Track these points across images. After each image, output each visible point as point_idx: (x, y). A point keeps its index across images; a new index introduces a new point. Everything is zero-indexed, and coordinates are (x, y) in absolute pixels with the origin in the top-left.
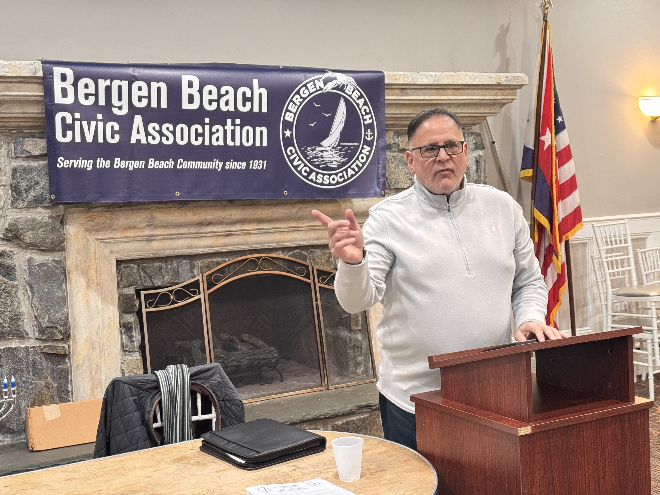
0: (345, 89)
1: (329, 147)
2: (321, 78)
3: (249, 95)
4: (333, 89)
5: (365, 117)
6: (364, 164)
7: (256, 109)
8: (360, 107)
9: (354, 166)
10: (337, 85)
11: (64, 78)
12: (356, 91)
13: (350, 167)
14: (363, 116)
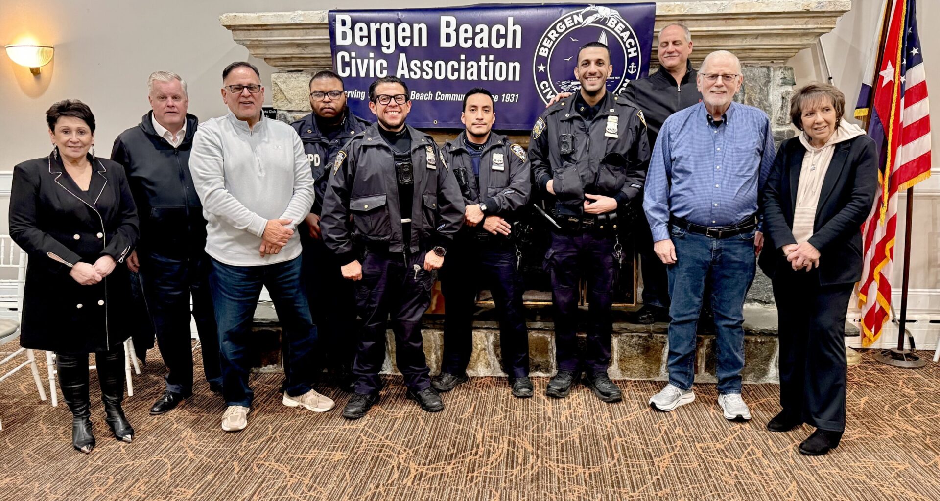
0: (607, 22)
2: (580, 12)
3: (503, 32)
4: (592, 23)
5: (629, 51)
7: (510, 46)
8: (625, 40)
10: (598, 18)
11: (344, 23)
12: (620, 24)
14: (627, 49)
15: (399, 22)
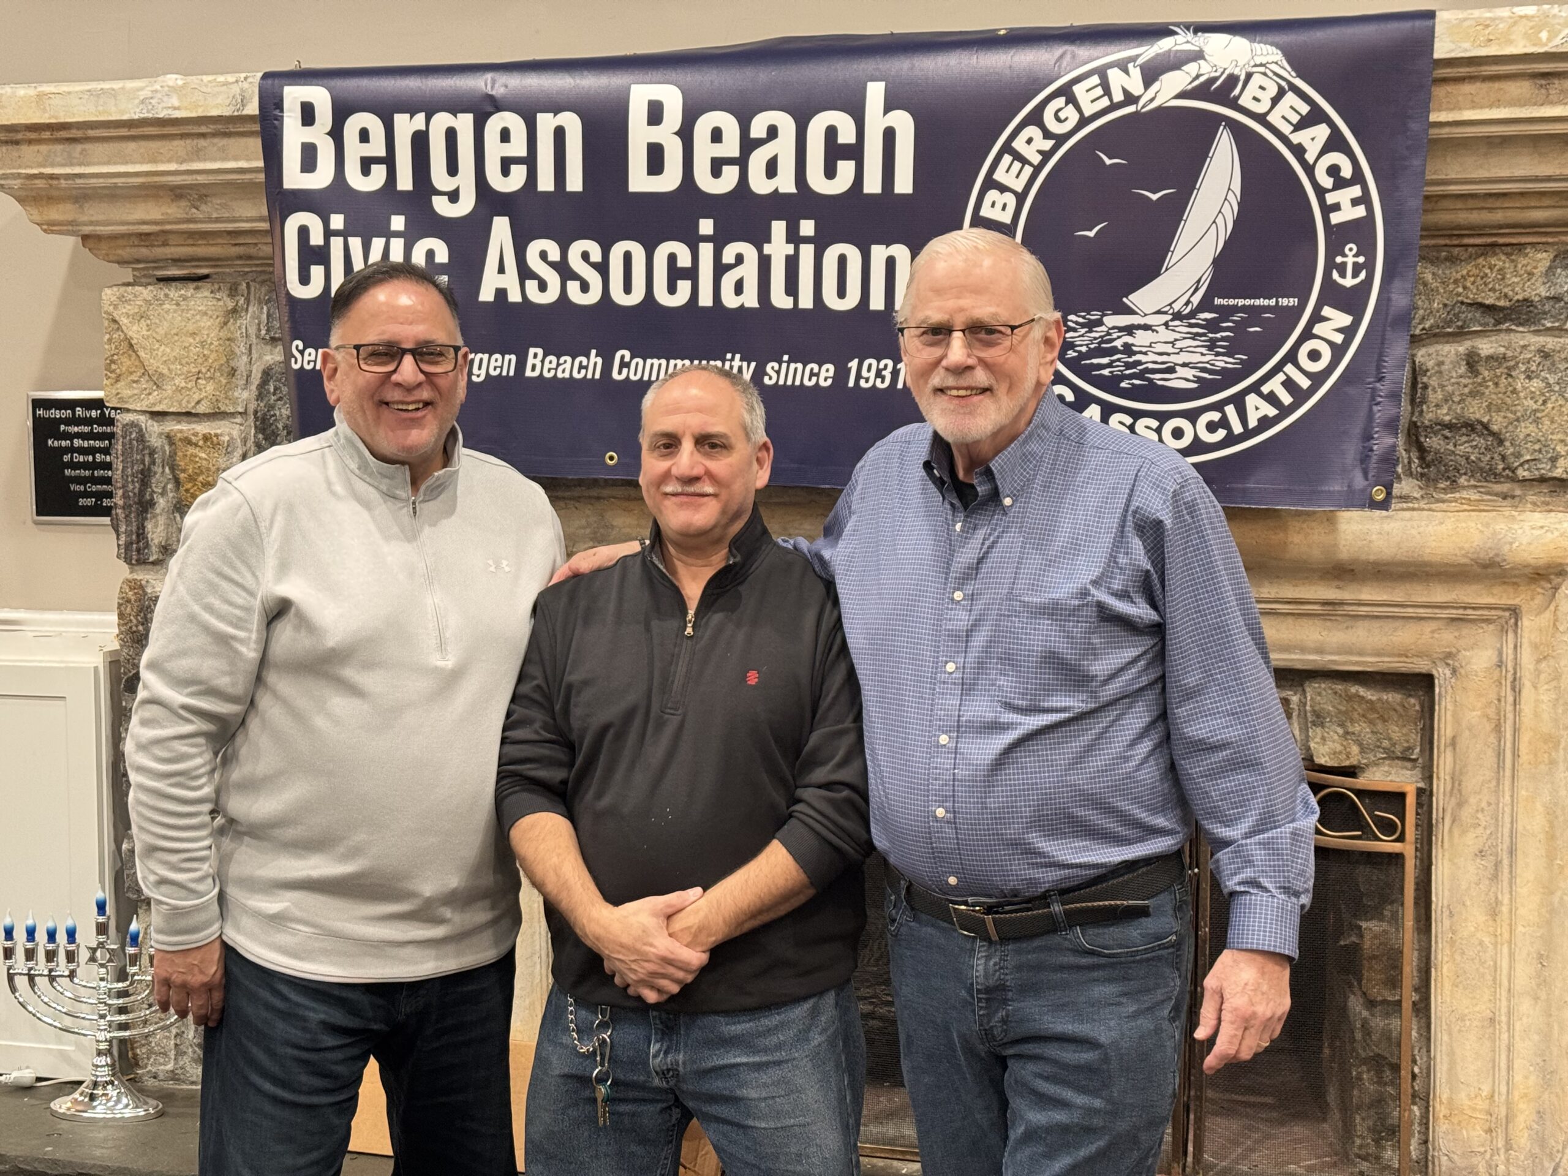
0: (1236, 92)
1: (1159, 312)
2: (1133, 59)
3: (847, 136)
4: (1182, 95)
5: (1331, 198)
10: (1202, 79)
11: (308, 115)
12: (1290, 98)
13: (1255, 388)
14: (1320, 192)
15: (490, 109)
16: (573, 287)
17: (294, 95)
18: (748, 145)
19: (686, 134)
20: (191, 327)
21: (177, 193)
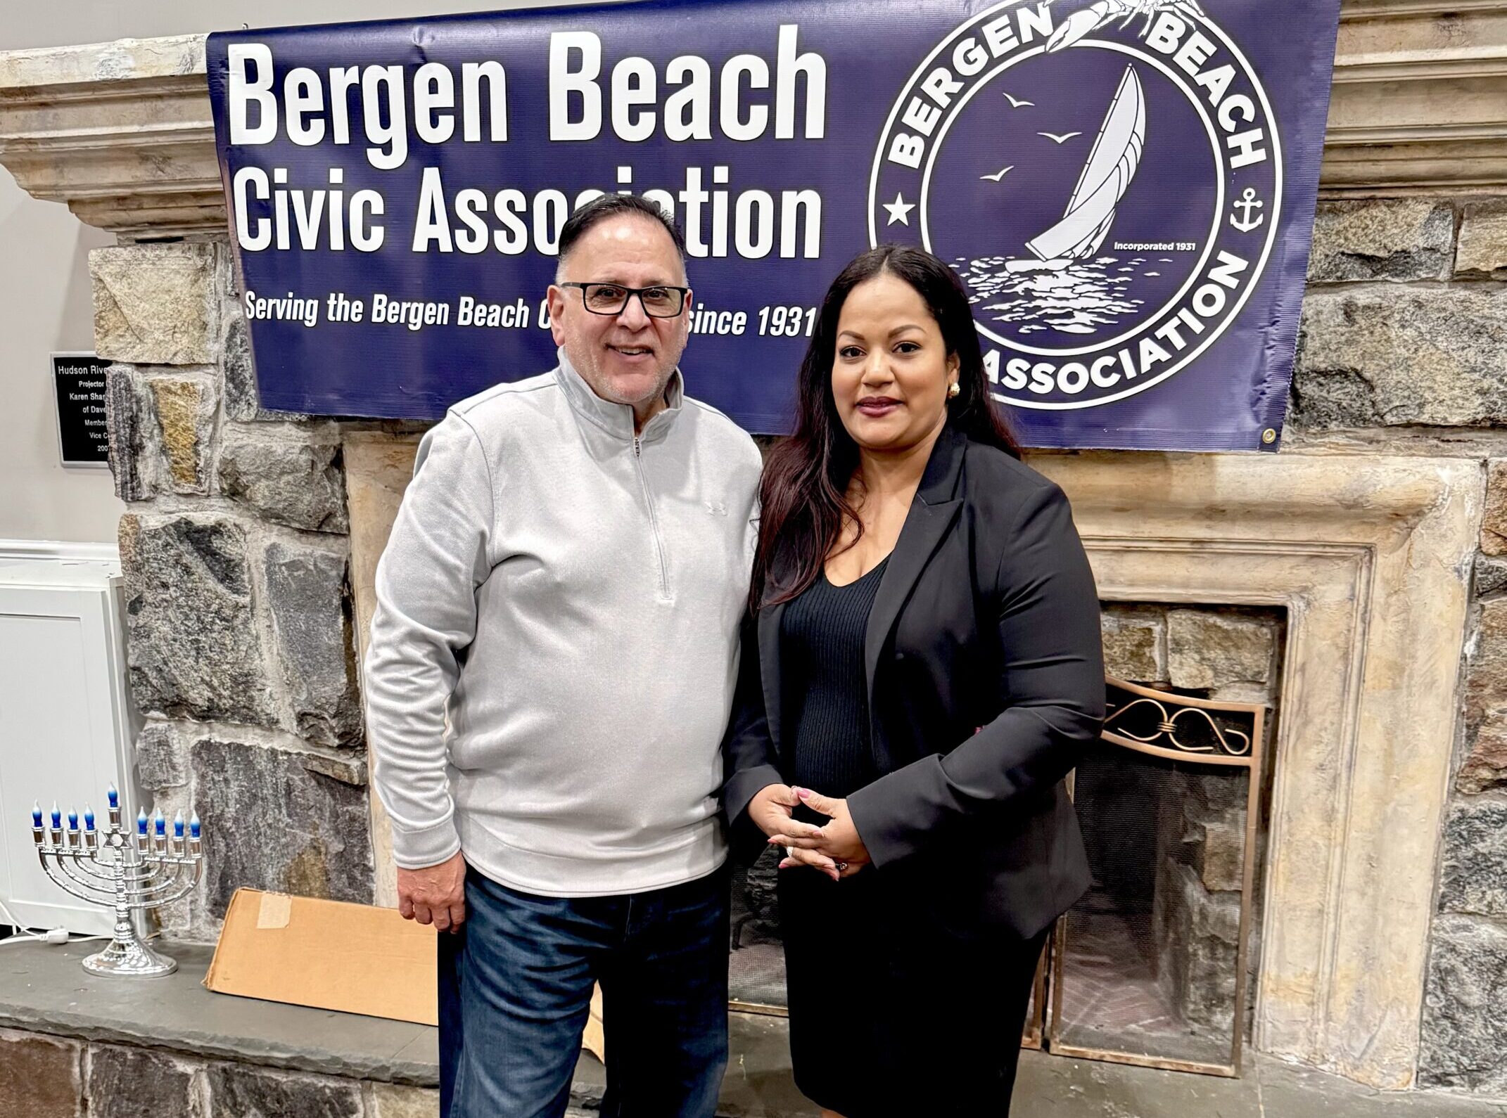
0: (1144, 32)
1: (1060, 257)
3: (760, 80)
4: (1090, 35)
5: (1232, 142)
6: (1210, 323)
7: (785, 130)
8: (1214, 99)
9: (1169, 330)
10: (1111, 18)
11: (251, 72)
14: (1223, 135)
15: (418, 60)
16: (500, 236)
17: (238, 53)
18: (665, 90)
19: (604, 79)
20: (166, 285)
21: (143, 156)
